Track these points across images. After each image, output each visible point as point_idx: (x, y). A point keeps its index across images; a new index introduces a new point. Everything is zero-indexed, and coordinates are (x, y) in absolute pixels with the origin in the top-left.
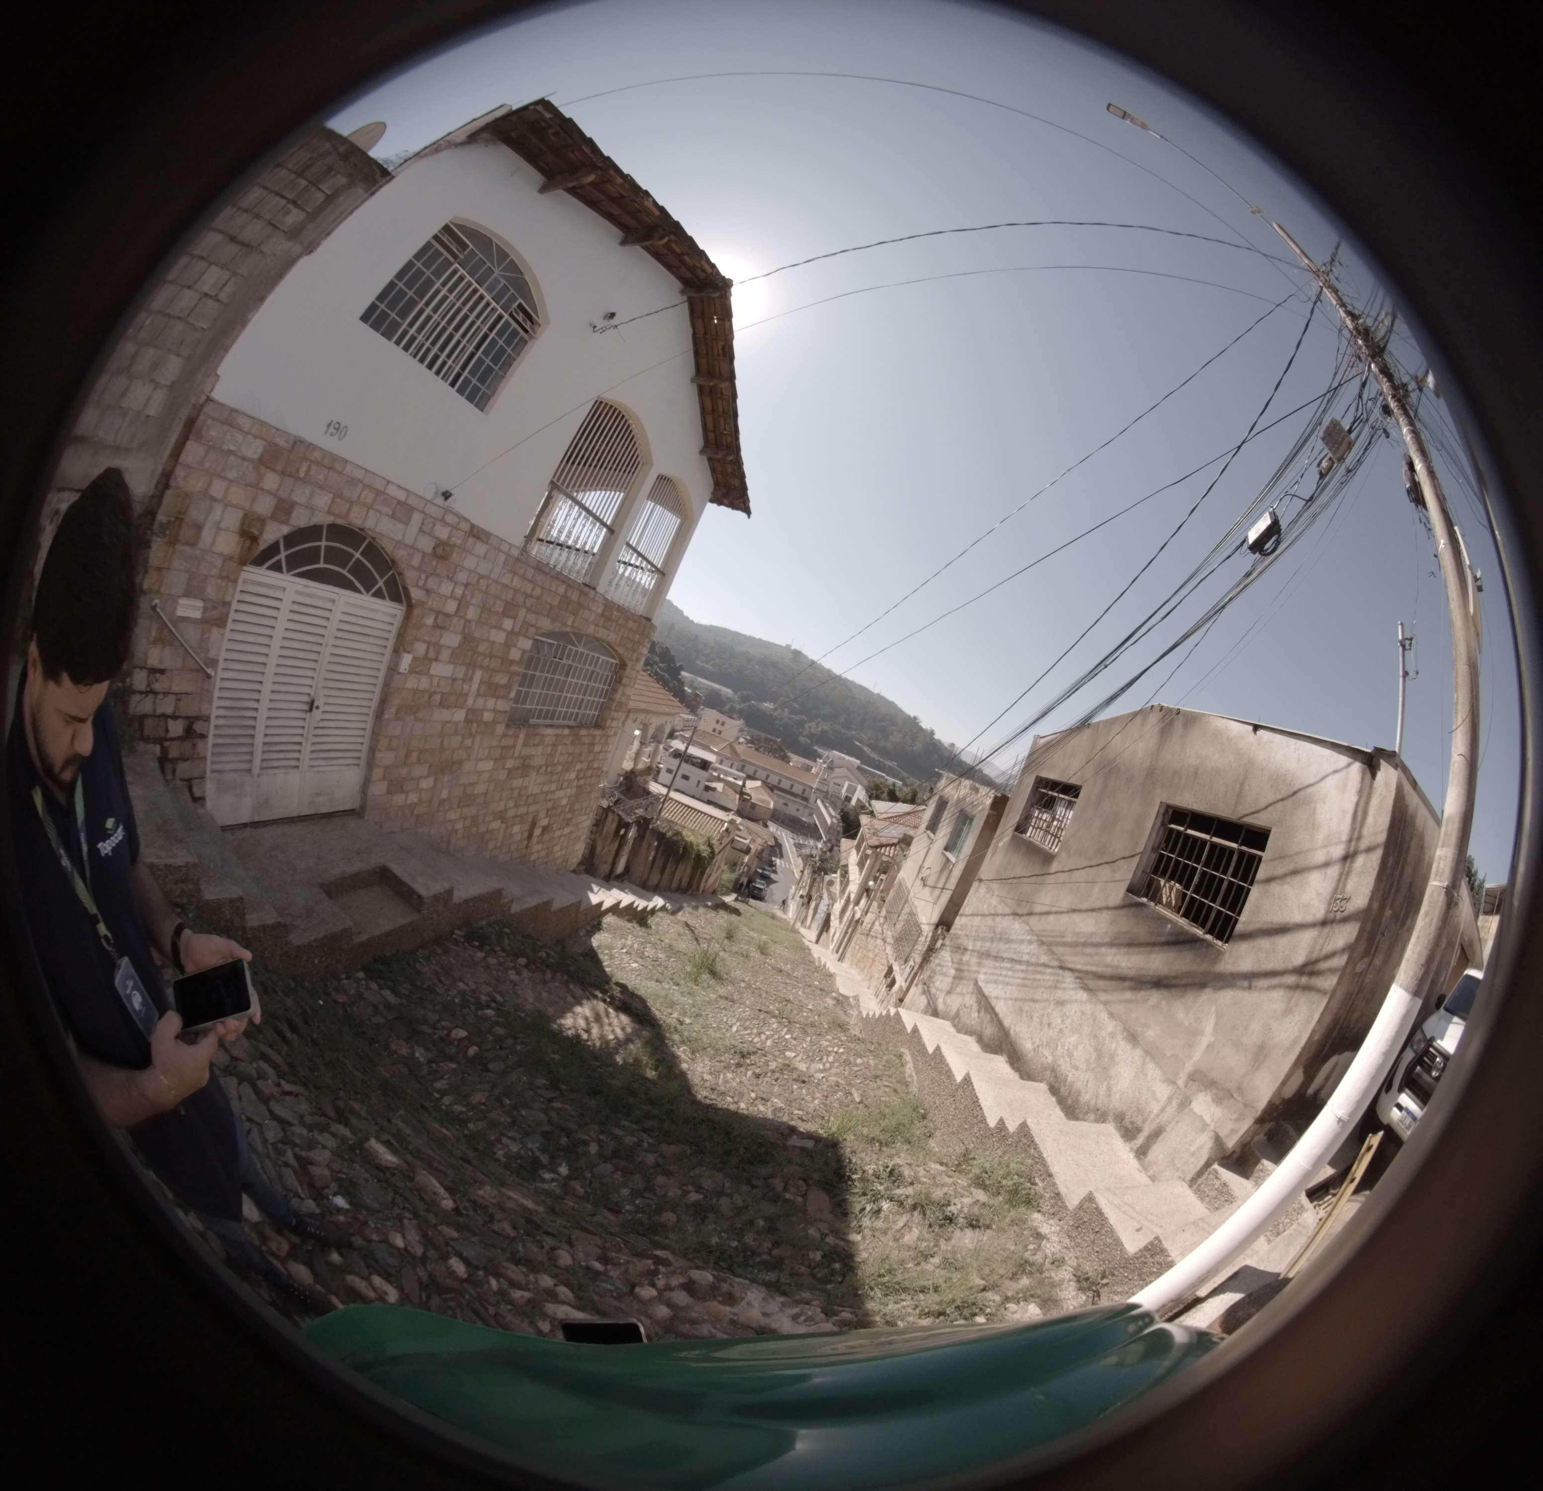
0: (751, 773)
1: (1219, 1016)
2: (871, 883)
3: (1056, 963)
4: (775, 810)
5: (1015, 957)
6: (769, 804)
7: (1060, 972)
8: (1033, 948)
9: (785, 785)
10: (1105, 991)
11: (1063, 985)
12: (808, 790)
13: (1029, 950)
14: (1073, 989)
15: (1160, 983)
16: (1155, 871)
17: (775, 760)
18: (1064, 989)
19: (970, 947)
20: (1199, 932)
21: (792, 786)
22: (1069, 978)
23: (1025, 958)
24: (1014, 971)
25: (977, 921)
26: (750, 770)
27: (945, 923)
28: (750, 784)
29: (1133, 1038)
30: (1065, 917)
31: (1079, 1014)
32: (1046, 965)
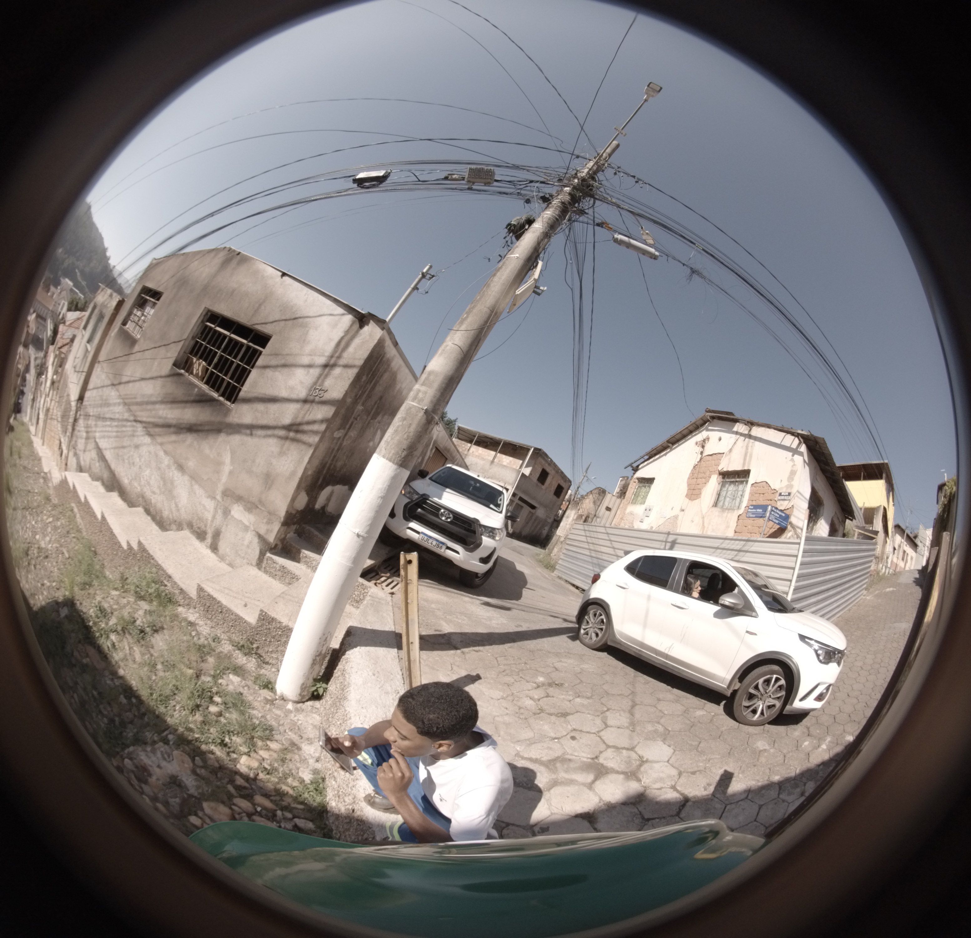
1: (233, 453)
2: (55, 377)
3: (132, 418)
5: (112, 416)
7: (135, 424)
8: (121, 408)
10: (160, 435)
11: (137, 433)
13: (118, 410)
14: (143, 436)
15: (193, 429)
16: (191, 353)
18: (138, 436)
19: (91, 414)
20: (216, 395)
22: (139, 427)
23: (117, 416)
24: (112, 427)
27: (81, 398)
29: (181, 468)
30: (137, 384)
31: (148, 453)
32: (127, 420)
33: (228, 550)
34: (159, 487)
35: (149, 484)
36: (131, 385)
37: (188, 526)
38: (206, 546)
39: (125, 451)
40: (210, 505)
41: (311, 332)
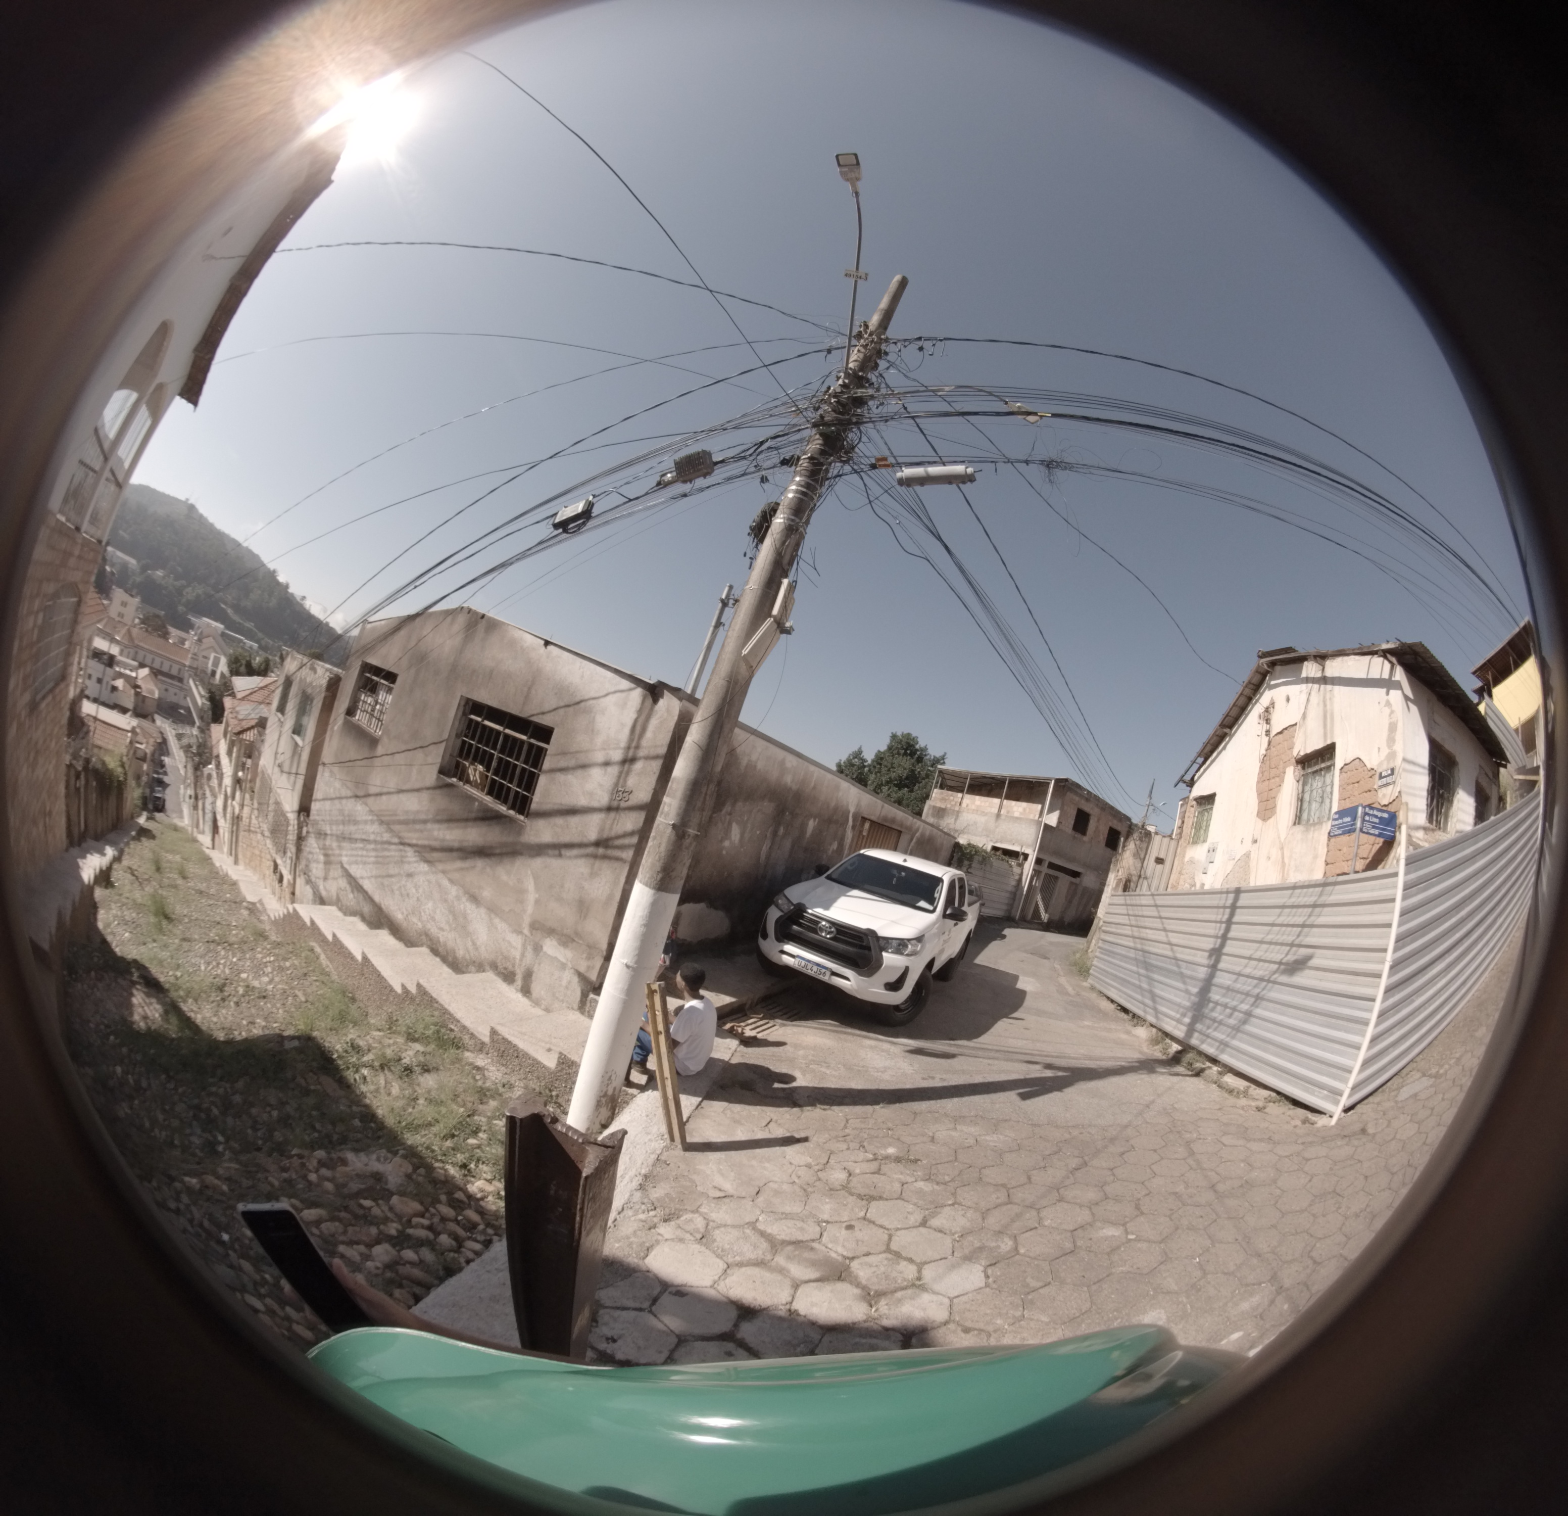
0: (142, 660)
1: (536, 878)
2: (240, 774)
3: (396, 840)
4: (159, 698)
5: (364, 837)
7: (401, 847)
9: (166, 667)
10: (440, 861)
11: (407, 859)
12: (182, 668)
13: (373, 830)
14: (416, 862)
15: (482, 852)
16: (460, 755)
18: (409, 863)
19: (328, 832)
20: (503, 809)
21: (170, 667)
22: (410, 852)
23: (372, 837)
24: (367, 850)
25: (328, 804)
27: (304, 809)
29: (474, 899)
30: (394, 798)
31: (426, 883)
32: (390, 843)
33: (543, 992)
34: (448, 922)
35: (433, 919)
36: (384, 798)
37: (491, 967)
38: (516, 989)
39: (393, 880)
40: (516, 941)
41: (599, 718)
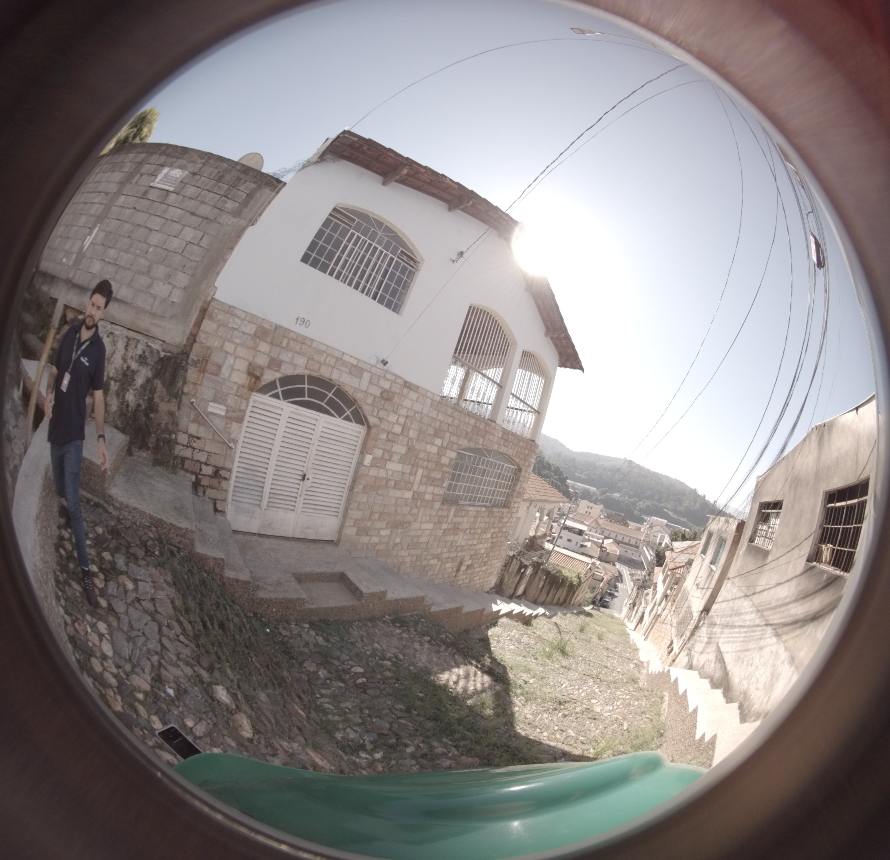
0: (607, 535)
2: (669, 592)
3: (763, 623)
4: (620, 555)
6: (616, 552)
8: (753, 616)
9: (626, 540)
11: (766, 635)
12: (638, 541)
13: (751, 618)
14: (770, 637)
16: (820, 542)
17: (620, 526)
18: (765, 639)
19: (718, 623)
21: (630, 540)
22: (769, 630)
23: (748, 623)
24: (739, 633)
25: (724, 605)
26: (606, 533)
27: (706, 610)
28: (606, 541)
30: (772, 591)
32: (759, 626)
36: (765, 593)
39: (748, 653)
